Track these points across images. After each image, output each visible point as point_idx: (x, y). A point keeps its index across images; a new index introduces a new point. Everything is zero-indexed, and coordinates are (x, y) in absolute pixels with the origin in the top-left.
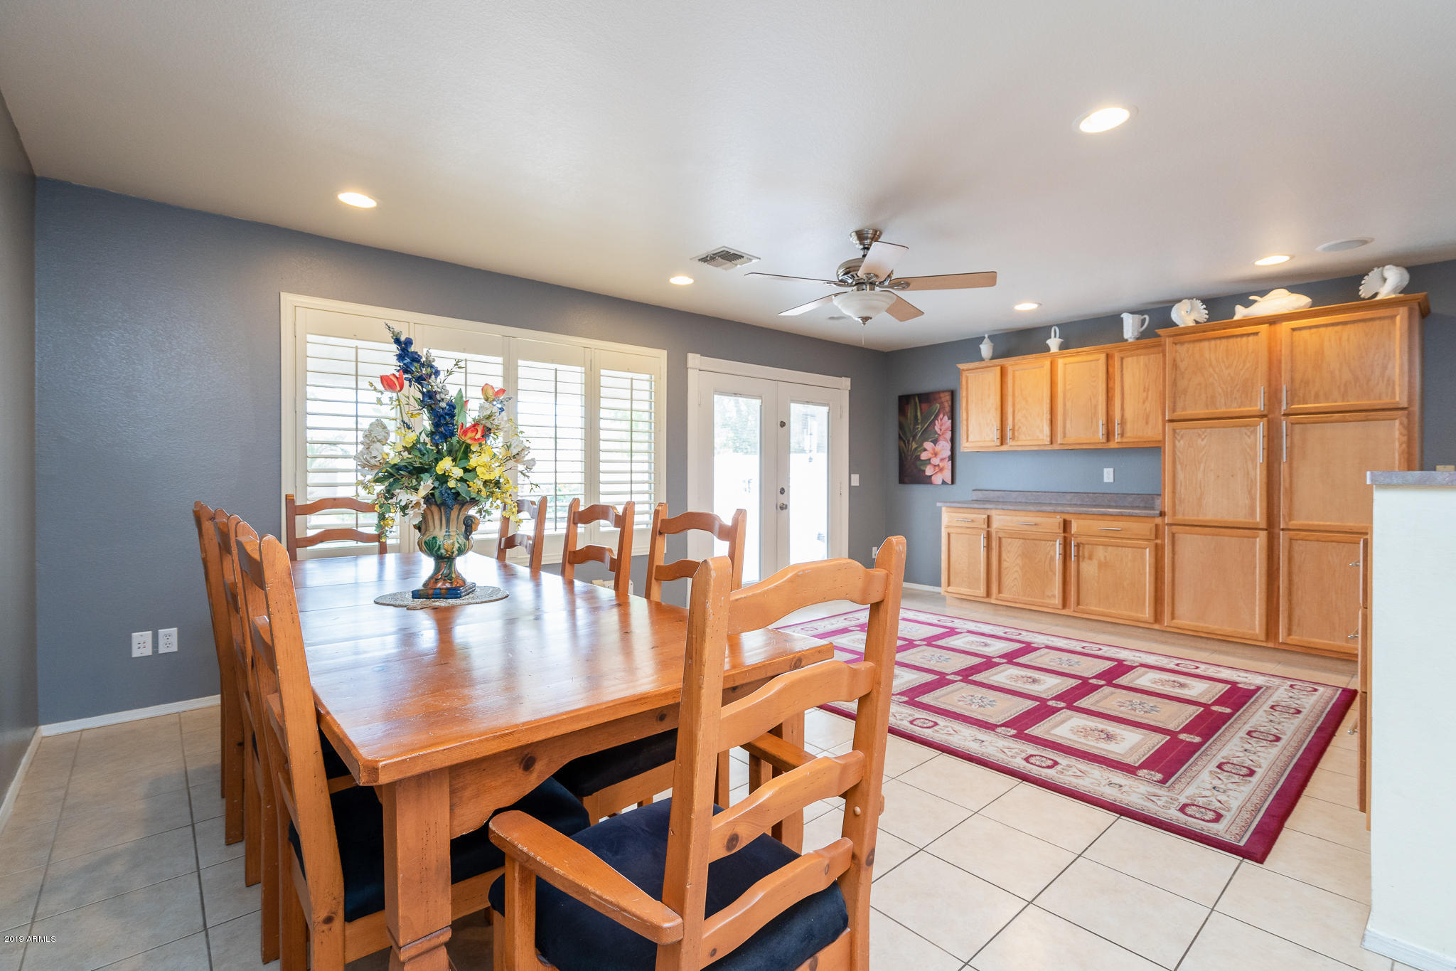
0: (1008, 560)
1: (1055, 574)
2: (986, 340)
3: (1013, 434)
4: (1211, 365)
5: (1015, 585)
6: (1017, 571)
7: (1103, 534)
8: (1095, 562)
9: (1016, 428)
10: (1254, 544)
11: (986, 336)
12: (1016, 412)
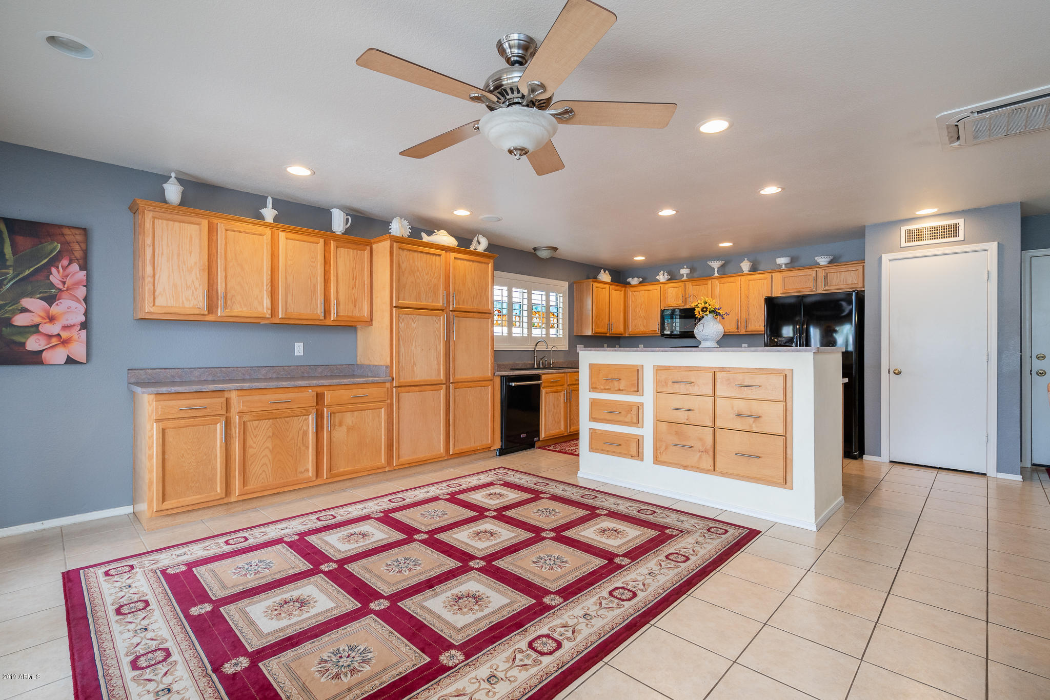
0: (254, 446)
1: (307, 448)
2: (173, 180)
3: (225, 303)
4: (418, 270)
5: (264, 471)
6: (266, 455)
7: (352, 401)
8: (344, 428)
9: (229, 296)
10: (440, 394)
11: (173, 175)
12: (229, 277)
